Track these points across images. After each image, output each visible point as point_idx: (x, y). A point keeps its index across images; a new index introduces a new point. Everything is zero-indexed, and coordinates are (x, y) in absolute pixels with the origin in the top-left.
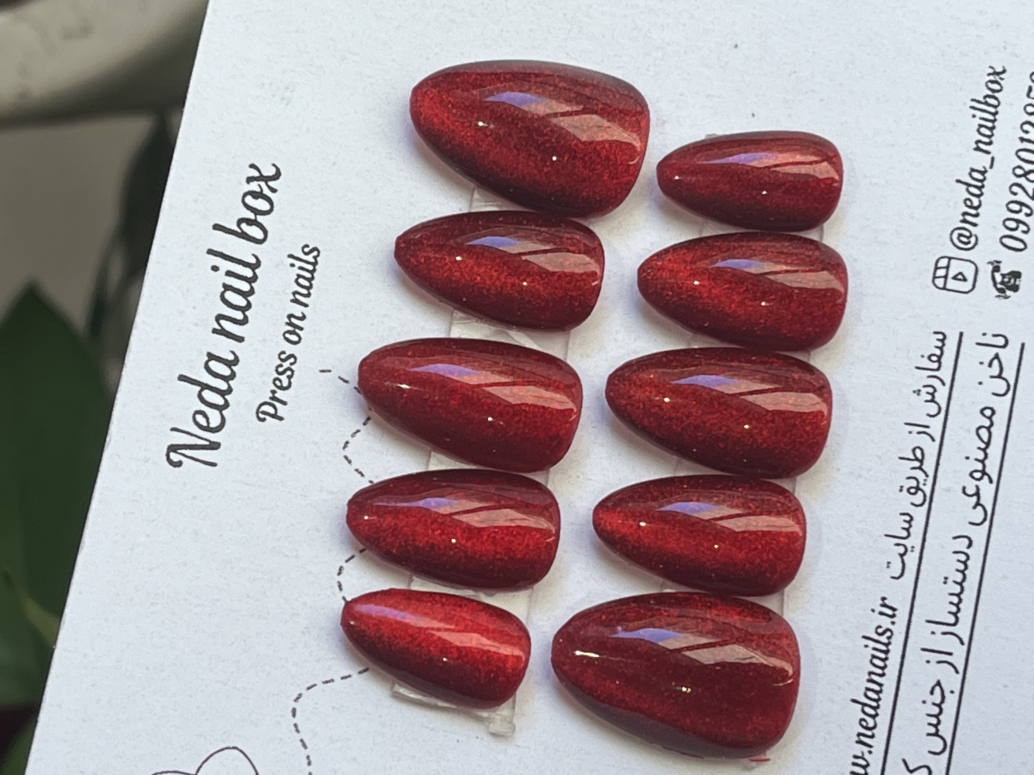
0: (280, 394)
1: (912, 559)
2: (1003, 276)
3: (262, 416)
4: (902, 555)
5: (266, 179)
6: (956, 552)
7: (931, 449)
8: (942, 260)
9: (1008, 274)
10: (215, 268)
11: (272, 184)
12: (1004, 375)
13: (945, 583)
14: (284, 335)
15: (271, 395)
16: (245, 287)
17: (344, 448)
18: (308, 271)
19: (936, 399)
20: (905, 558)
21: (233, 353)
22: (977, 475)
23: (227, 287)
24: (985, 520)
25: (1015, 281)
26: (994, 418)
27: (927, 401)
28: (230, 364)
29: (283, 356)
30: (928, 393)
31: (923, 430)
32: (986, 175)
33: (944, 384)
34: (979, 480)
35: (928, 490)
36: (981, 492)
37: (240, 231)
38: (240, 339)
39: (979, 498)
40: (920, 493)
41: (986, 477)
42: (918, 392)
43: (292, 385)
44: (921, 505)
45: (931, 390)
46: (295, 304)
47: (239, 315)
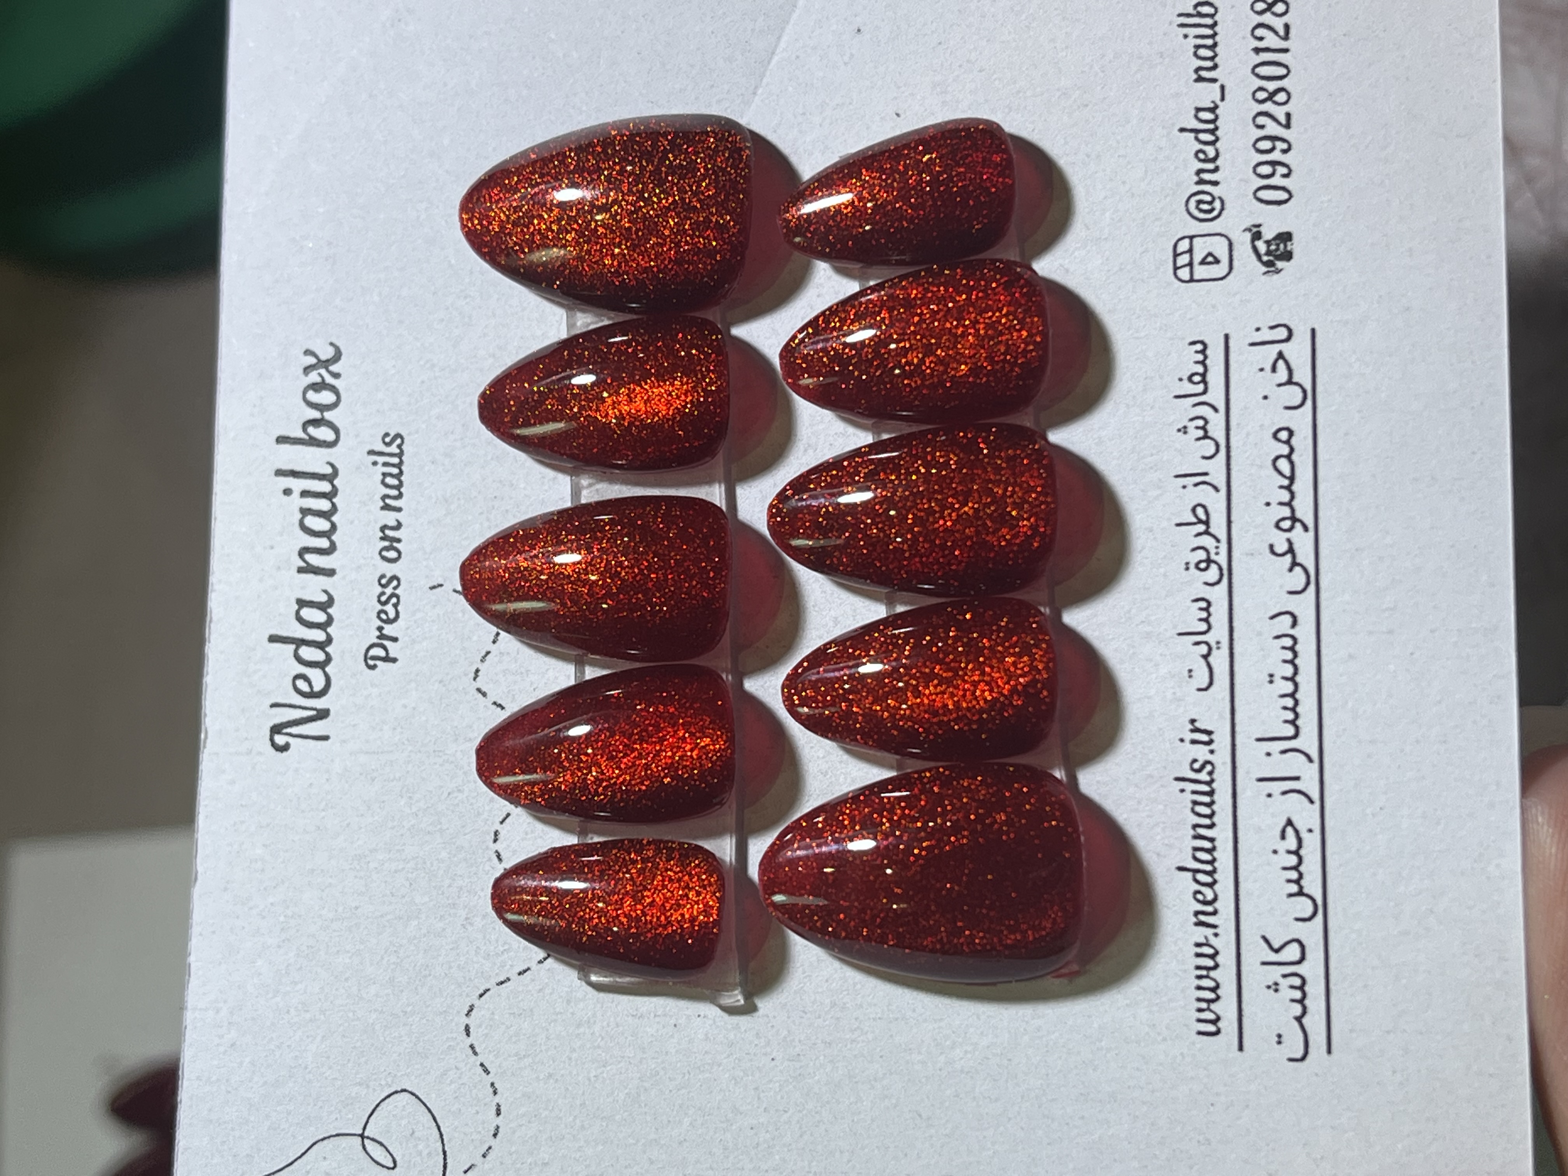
0: (388, 630)
1: (1220, 660)
2: (1268, 243)
3: (371, 662)
4: (1205, 657)
5: (325, 364)
6: (1278, 637)
7: (1216, 504)
8: (1180, 243)
9: (1275, 239)
10: (287, 492)
11: (334, 368)
12: (1295, 380)
13: (1271, 682)
14: (380, 553)
15: (378, 633)
16: (324, 505)
17: (475, 679)
18: (393, 465)
19: (1210, 434)
20: (1211, 659)
21: (325, 592)
22: (1286, 524)
23: (305, 512)
24: (1308, 583)
25: (1286, 246)
26: (1294, 442)
27: (1198, 439)
28: (323, 607)
29: (384, 581)
30: (1197, 428)
31: (1201, 478)
32: (1218, 111)
33: (1216, 410)
34: (1290, 530)
35: (1222, 559)
36: (1296, 547)
37: (306, 437)
38: (331, 573)
39: (1294, 557)
40: (1214, 567)
41: (1298, 525)
42: (1184, 430)
43: (401, 615)
44: (1218, 582)
45: (1201, 423)
46: (386, 512)
47: (324, 543)
